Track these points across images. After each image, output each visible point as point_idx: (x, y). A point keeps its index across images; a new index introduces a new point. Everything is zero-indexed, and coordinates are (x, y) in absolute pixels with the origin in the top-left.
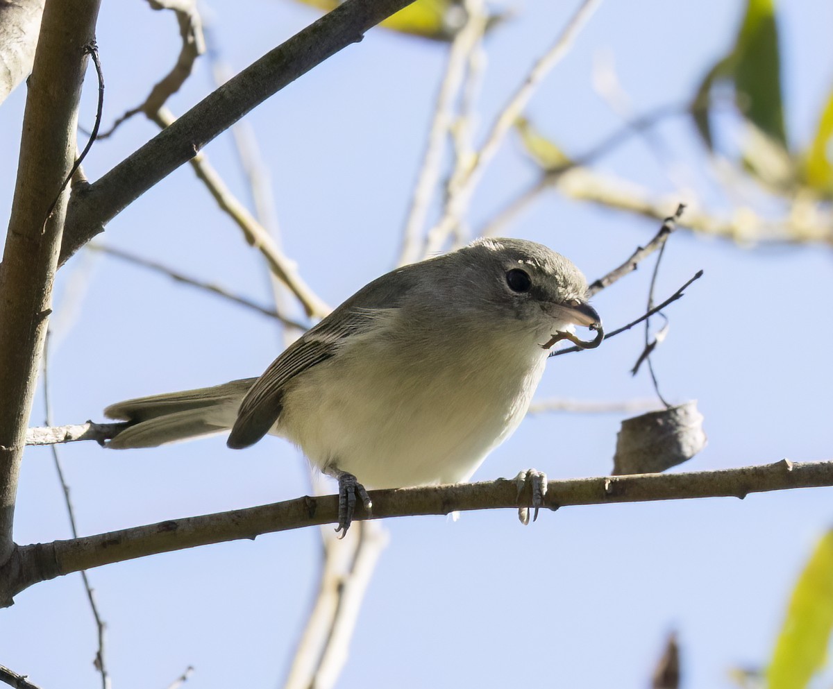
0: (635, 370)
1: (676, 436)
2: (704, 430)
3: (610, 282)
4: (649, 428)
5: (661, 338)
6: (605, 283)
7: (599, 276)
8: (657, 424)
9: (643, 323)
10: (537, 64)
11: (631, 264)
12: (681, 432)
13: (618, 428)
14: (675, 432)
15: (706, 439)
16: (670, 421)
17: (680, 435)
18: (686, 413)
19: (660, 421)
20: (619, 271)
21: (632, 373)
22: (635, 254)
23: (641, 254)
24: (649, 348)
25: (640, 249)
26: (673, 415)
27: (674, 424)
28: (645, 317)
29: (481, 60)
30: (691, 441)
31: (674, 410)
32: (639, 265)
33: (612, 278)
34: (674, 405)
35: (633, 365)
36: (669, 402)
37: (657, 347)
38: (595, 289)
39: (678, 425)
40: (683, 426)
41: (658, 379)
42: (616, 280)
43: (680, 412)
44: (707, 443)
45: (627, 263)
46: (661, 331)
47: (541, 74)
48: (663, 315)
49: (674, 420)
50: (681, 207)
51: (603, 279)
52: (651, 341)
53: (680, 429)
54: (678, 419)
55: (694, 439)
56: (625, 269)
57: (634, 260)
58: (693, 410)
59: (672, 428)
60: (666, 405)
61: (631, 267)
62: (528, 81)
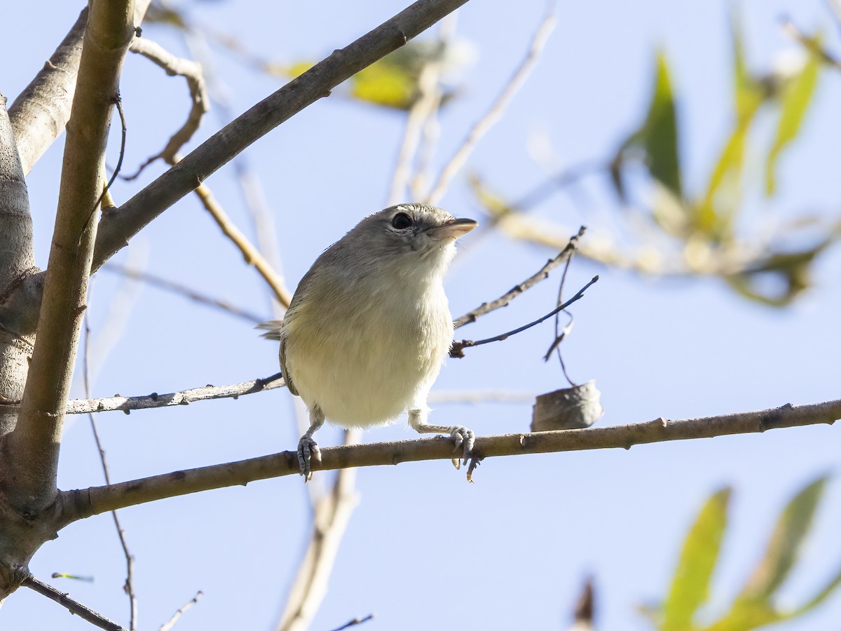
0: (547, 357)
1: (579, 409)
2: (601, 403)
3: (527, 287)
4: (557, 402)
5: (567, 331)
6: (523, 288)
7: (518, 283)
8: (565, 398)
9: (554, 316)
10: (474, 127)
11: (543, 273)
12: (583, 405)
13: (534, 402)
14: (579, 405)
15: (603, 410)
16: (575, 396)
17: (582, 407)
18: (587, 390)
19: (567, 397)
20: (534, 278)
21: (544, 360)
22: (547, 265)
23: (551, 265)
24: (558, 340)
25: (550, 261)
26: (577, 391)
27: (578, 398)
28: (556, 311)
29: (436, 129)
30: (591, 412)
31: (578, 388)
32: (550, 274)
33: (529, 284)
34: (578, 384)
35: (545, 353)
36: (574, 381)
37: (565, 338)
38: (515, 293)
39: (581, 399)
40: (585, 400)
41: (565, 363)
42: (532, 286)
43: (583, 389)
44: (603, 413)
45: (540, 273)
46: (568, 326)
47: (480, 134)
48: (568, 313)
49: (577, 395)
50: (583, 228)
51: (521, 285)
52: (559, 334)
53: (582, 402)
54: (580, 394)
55: (594, 410)
56: (539, 277)
57: (546, 270)
58: (592, 387)
59: (576, 402)
60: (573, 384)
61: (543, 276)
62: (468, 140)
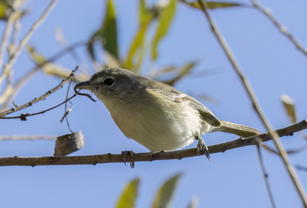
0: (62, 121)
1: (75, 142)
2: (84, 140)
3: (54, 91)
4: (66, 140)
5: (70, 110)
6: (52, 92)
7: (50, 90)
8: (69, 138)
9: (65, 104)
10: (34, 24)
11: (60, 86)
12: (76, 141)
13: (56, 139)
14: (74, 141)
15: (84, 143)
16: (73, 137)
17: (76, 142)
18: (78, 135)
19: (70, 137)
20: (56, 88)
21: (60, 122)
22: (62, 82)
23: (64, 82)
24: (67, 113)
25: (63, 81)
26: (74, 135)
27: (74, 138)
28: (65, 102)
29: (19, 26)
30: (80, 144)
31: (74, 134)
32: (63, 86)
33: (54, 90)
34: (74, 132)
35: (61, 119)
36: (73, 131)
37: (69, 113)
38: (49, 94)
39: (75, 138)
40: (77, 139)
41: (69, 123)
42: (56, 91)
43: (76, 134)
44: (85, 144)
45: (59, 86)
46: (70, 108)
47: (36, 28)
48: (71, 103)
49: (74, 137)
50: (77, 67)
51: (51, 90)
52: (67, 111)
53: (76, 140)
54: (75, 137)
55: (81, 143)
56: (58, 87)
57: (61, 84)
58: (80, 134)
59: (74, 140)
61: (60, 87)
62: (31, 30)
